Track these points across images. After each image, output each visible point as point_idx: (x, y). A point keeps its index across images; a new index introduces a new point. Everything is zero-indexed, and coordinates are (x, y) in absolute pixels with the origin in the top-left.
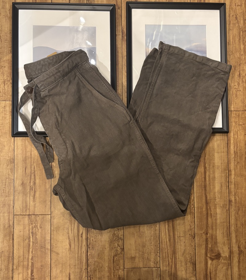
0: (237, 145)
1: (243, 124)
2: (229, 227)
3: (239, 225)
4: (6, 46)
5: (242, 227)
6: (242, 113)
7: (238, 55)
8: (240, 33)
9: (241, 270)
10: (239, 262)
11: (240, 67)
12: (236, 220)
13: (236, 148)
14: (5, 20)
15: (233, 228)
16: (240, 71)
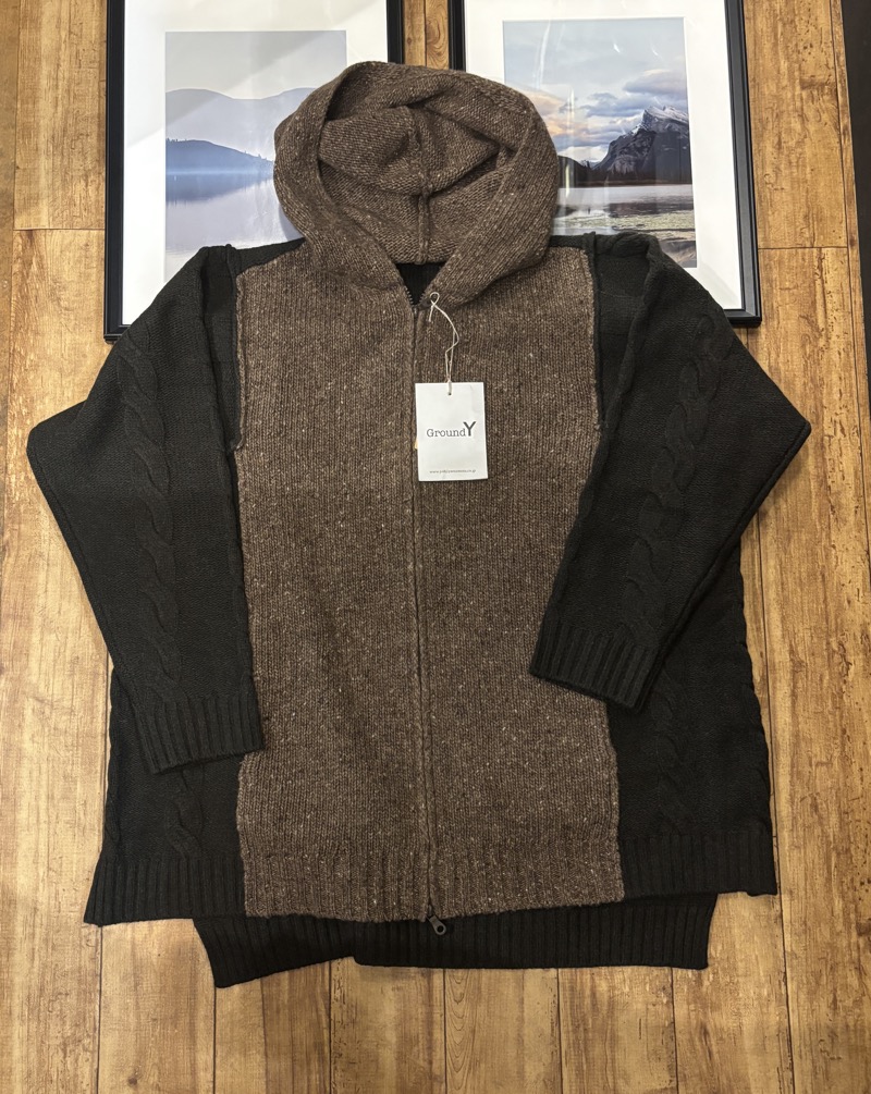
0: (778, 347)
1: (796, 287)
2: (759, 592)
3: (791, 585)
4: (91, 78)
5: (802, 590)
6: (790, 255)
7: (773, 88)
8: (775, 28)
9: (800, 719)
10: (794, 695)
11: (779, 121)
12: (782, 569)
13: (773, 355)
14: (89, 7)
15: (772, 595)
16: (780, 133)
